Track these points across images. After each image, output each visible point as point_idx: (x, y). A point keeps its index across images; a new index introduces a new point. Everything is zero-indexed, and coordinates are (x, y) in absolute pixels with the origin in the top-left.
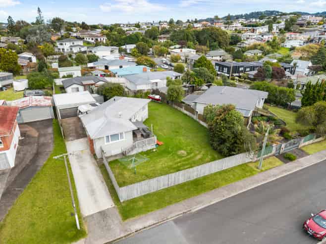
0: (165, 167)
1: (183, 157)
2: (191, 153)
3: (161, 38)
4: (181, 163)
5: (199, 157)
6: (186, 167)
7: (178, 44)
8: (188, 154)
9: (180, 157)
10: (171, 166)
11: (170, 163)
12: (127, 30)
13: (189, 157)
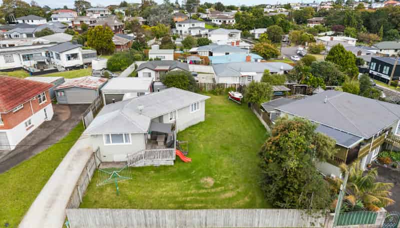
0: (166, 197)
1: (203, 188)
2: (221, 185)
3: (312, 22)
4: (194, 197)
5: (229, 195)
6: (196, 205)
7: (332, 30)
8: (216, 185)
9: (199, 187)
10: (175, 197)
11: (177, 193)
12: (271, 12)
13: (213, 190)
